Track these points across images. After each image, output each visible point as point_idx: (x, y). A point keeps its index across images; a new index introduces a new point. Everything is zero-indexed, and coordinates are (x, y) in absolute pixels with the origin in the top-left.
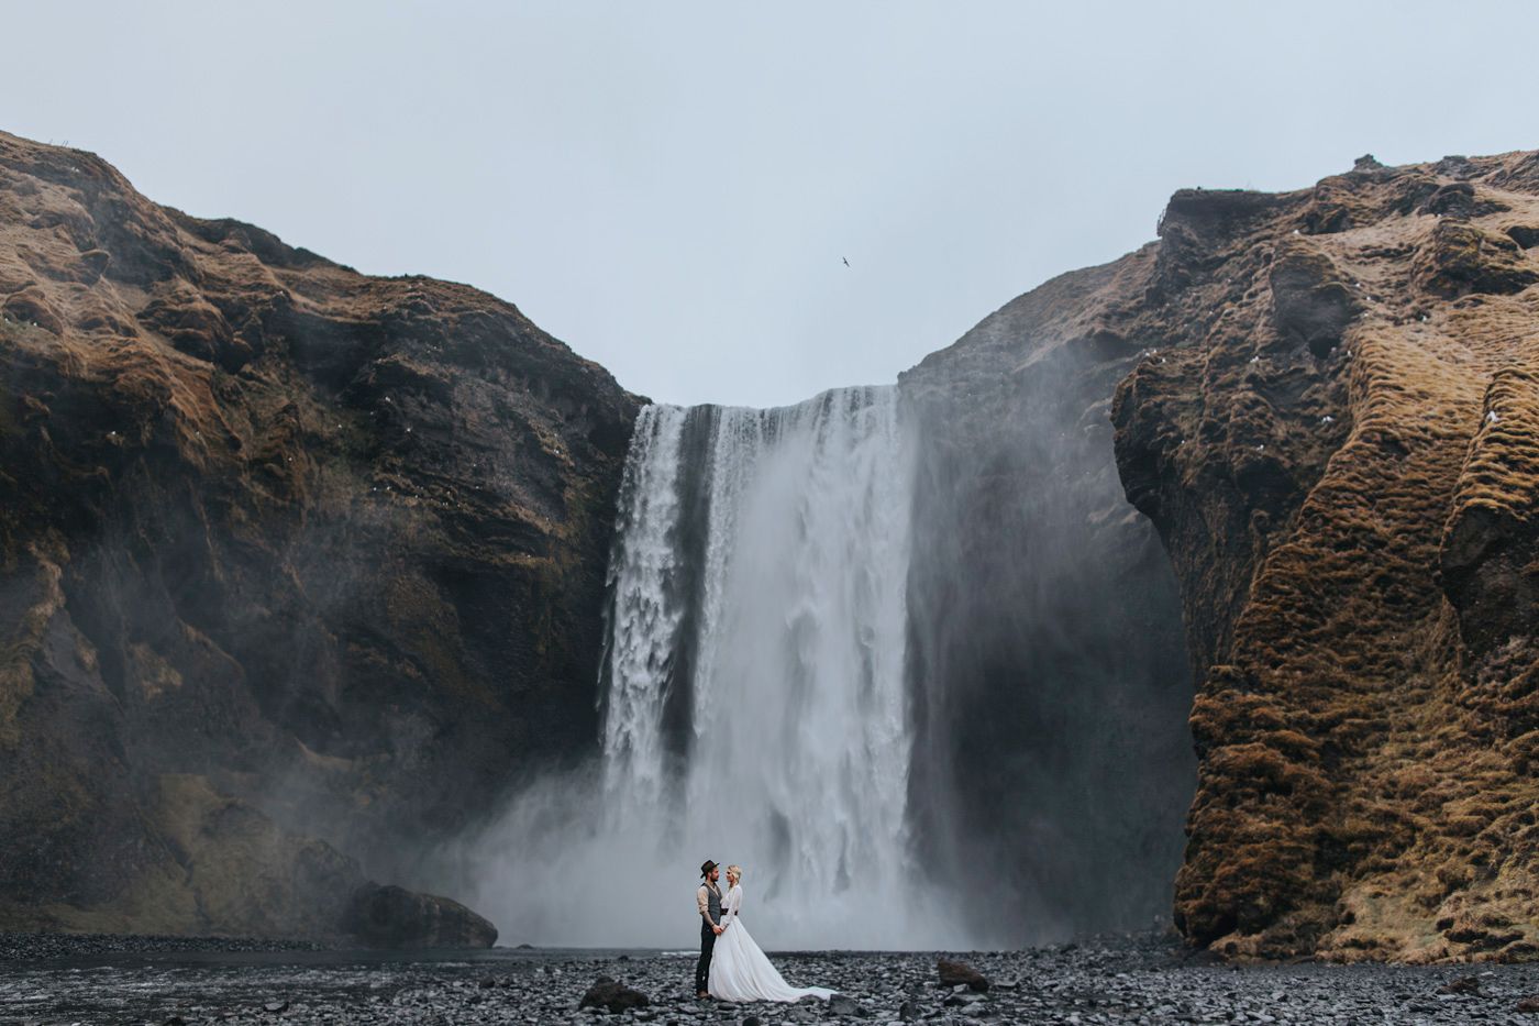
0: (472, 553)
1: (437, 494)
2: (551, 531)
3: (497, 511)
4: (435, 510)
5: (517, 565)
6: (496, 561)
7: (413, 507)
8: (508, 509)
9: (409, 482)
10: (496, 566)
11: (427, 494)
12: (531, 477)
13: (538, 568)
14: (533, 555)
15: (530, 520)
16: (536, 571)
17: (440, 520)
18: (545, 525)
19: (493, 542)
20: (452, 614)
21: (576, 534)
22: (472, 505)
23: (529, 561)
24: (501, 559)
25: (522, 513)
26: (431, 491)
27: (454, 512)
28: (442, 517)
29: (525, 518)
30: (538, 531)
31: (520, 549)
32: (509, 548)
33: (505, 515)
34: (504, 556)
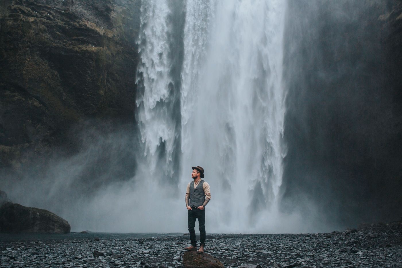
0: (64, 45)
1: (44, 15)
2: (104, 33)
3: (76, 23)
4: (44, 23)
5: (87, 51)
6: (76, 49)
7: (32, 22)
8: (81, 23)
9: (30, 9)
10: (76, 51)
11: (39, 15)
12: (93, 6)
13: (98, 52)
14: (96, 46)
15: (93, 28)
16: (97, 54)
17: (46, 29)
18: (101, 31)
19: (74, 40)
20: (56, 76)
21: (118, 35)
22: (63, 20)
23: (93, 48)
24: (80, 48)
25: (89, 24)
26: (41, 14)
27: (53, 24)
28: (47, 27)
29: (90, 27)
30: (97, 33)
31: (89, 43)
32: (83, 42)
33: (80, 25)
34: (80, 46)
